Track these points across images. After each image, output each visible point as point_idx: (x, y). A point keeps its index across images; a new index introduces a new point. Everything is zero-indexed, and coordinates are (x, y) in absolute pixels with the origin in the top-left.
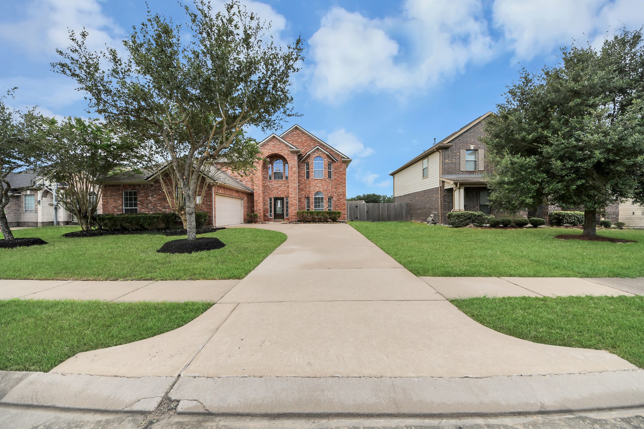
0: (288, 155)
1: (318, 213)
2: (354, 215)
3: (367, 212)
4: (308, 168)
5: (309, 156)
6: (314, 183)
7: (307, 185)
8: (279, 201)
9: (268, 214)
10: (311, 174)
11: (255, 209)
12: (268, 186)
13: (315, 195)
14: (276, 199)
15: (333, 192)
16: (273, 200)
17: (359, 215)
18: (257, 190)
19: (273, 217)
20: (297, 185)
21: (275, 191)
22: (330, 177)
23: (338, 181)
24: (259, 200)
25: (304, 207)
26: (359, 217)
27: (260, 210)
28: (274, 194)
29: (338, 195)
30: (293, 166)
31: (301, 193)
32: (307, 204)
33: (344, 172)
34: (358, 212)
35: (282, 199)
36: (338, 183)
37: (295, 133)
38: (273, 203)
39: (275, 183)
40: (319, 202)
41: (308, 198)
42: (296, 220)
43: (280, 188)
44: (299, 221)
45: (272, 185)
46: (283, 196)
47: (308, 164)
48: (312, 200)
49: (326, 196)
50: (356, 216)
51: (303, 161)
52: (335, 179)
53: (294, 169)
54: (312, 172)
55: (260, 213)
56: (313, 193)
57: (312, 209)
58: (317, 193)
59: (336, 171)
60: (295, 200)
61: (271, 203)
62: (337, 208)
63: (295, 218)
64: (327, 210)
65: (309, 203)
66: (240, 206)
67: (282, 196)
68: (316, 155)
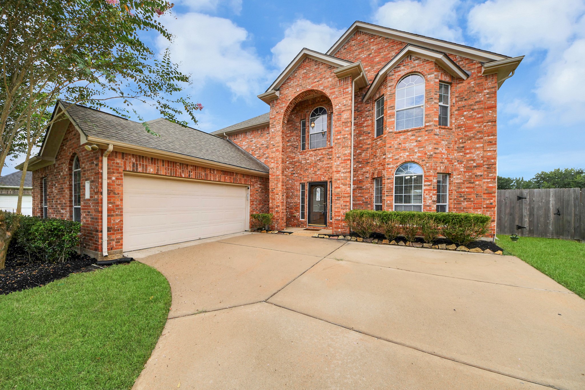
0: (333, 86)
1: (404, 219)
2: (513, 220)
3: (558, 213)
4: (381, 111)
5: (384, 79)
6: (395, 143)
7: (378, 151)
8: (318, 189)
9: (299, 214)
10: (388, 120)
11: (270, 205)
12: (298, 161)
13: (398, 171)
14: (313, 185)
15: (450, 161)
16: (307, 188)
17: (526, 219)
18: (275, 170)
19: (306, 220)
20: (350, 151)
21: (311, 171)
22: (443, 121)
23: (470, 128)
24: (277, 187)
25: (369, 201)
26: (526, 225)
27: (278, 207)
28: (311, 176)
29: (469, 169)
30: (343, 108)
31: (364, 170)
32: (377, 193)
33: (490, 103)
34: (526, 213)
35: (323, 185)
36: (470, 134)
37: (353, 43)
38: (307, 193)
39: (311, 155)
40: (408, 189)
41: (379, 180)
42: (347, 231)
43: (320, 164)
44: (352, 234)
45: (305, 159)
46: (326, 179)
47: (381, 102)
48: (390, 184)
49: (432, 172)
50: (517, 223)
51: (370, 98)
52: (459, 127)
53: (345, 116)
54: (392, 115)
55: (277, 212)
56: (392, 167)
57: (390, 206)
58: (404, 165)
59: (463, 103)
60: (344, 185)
61: (303, 194)
62: (465, 204)
63: (344, 227)
64: (434, 207)
65: (380, 191)
66: (244, 200)
67: (323, 179)
68: (402, 73)
